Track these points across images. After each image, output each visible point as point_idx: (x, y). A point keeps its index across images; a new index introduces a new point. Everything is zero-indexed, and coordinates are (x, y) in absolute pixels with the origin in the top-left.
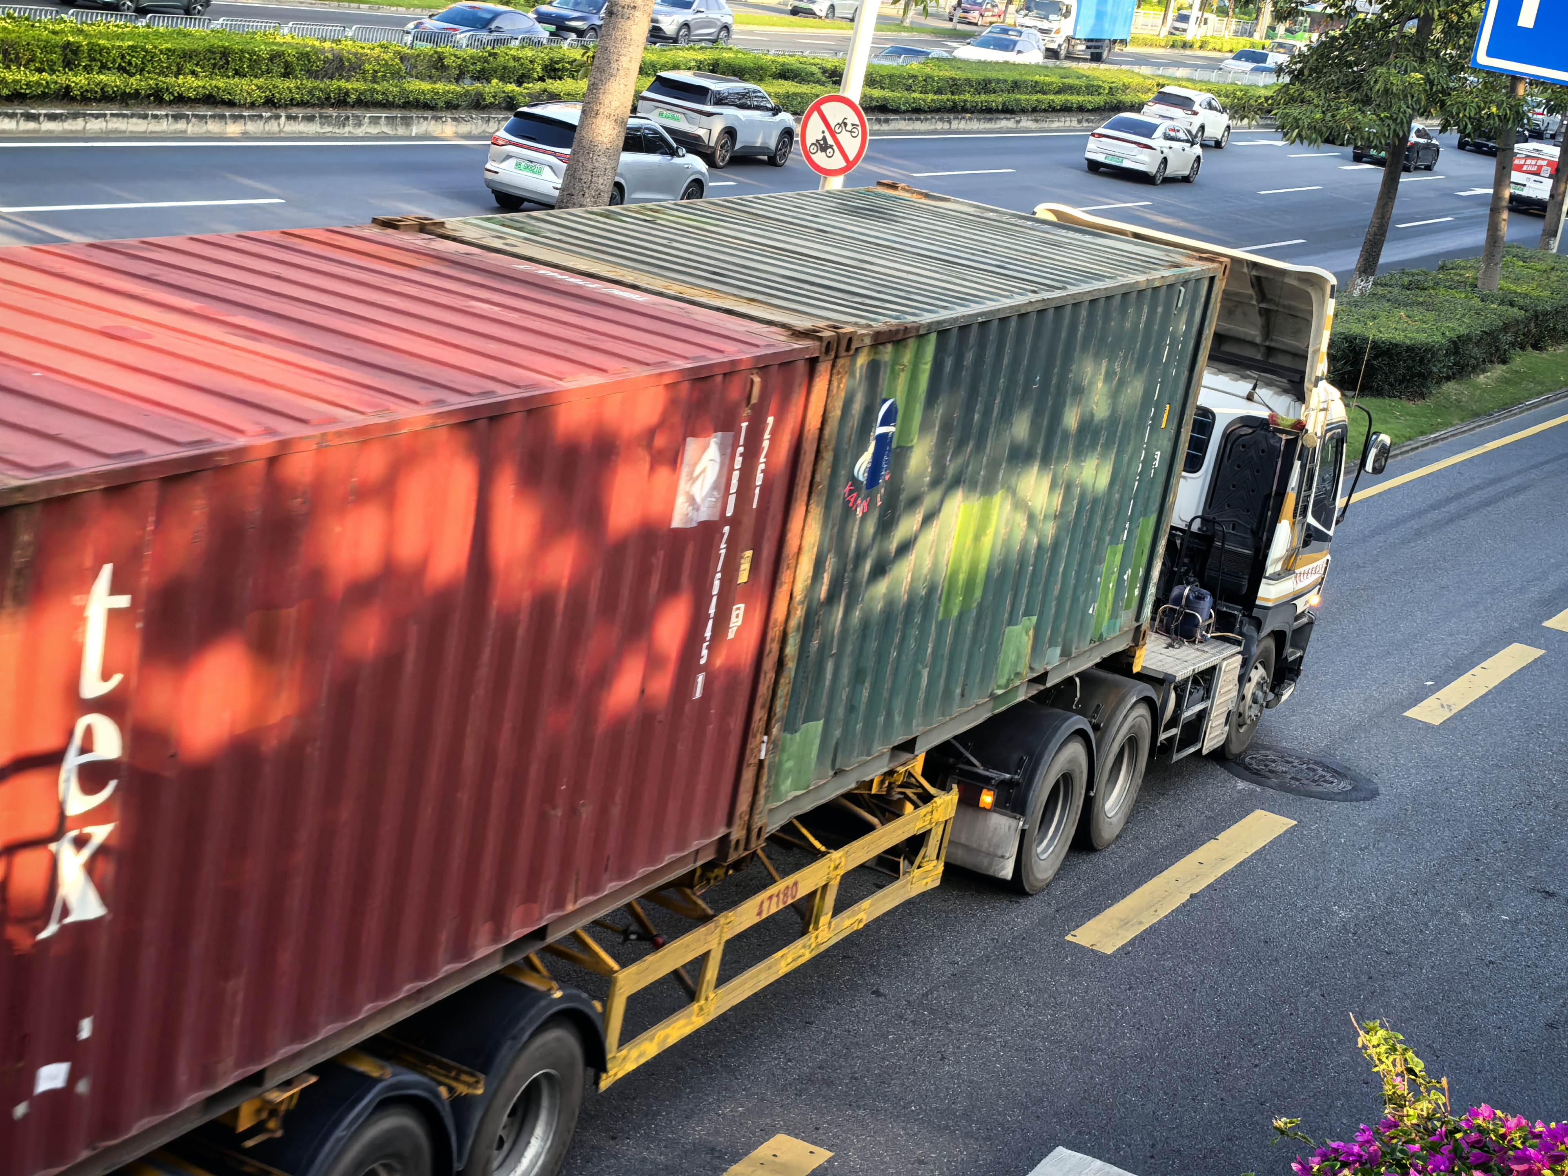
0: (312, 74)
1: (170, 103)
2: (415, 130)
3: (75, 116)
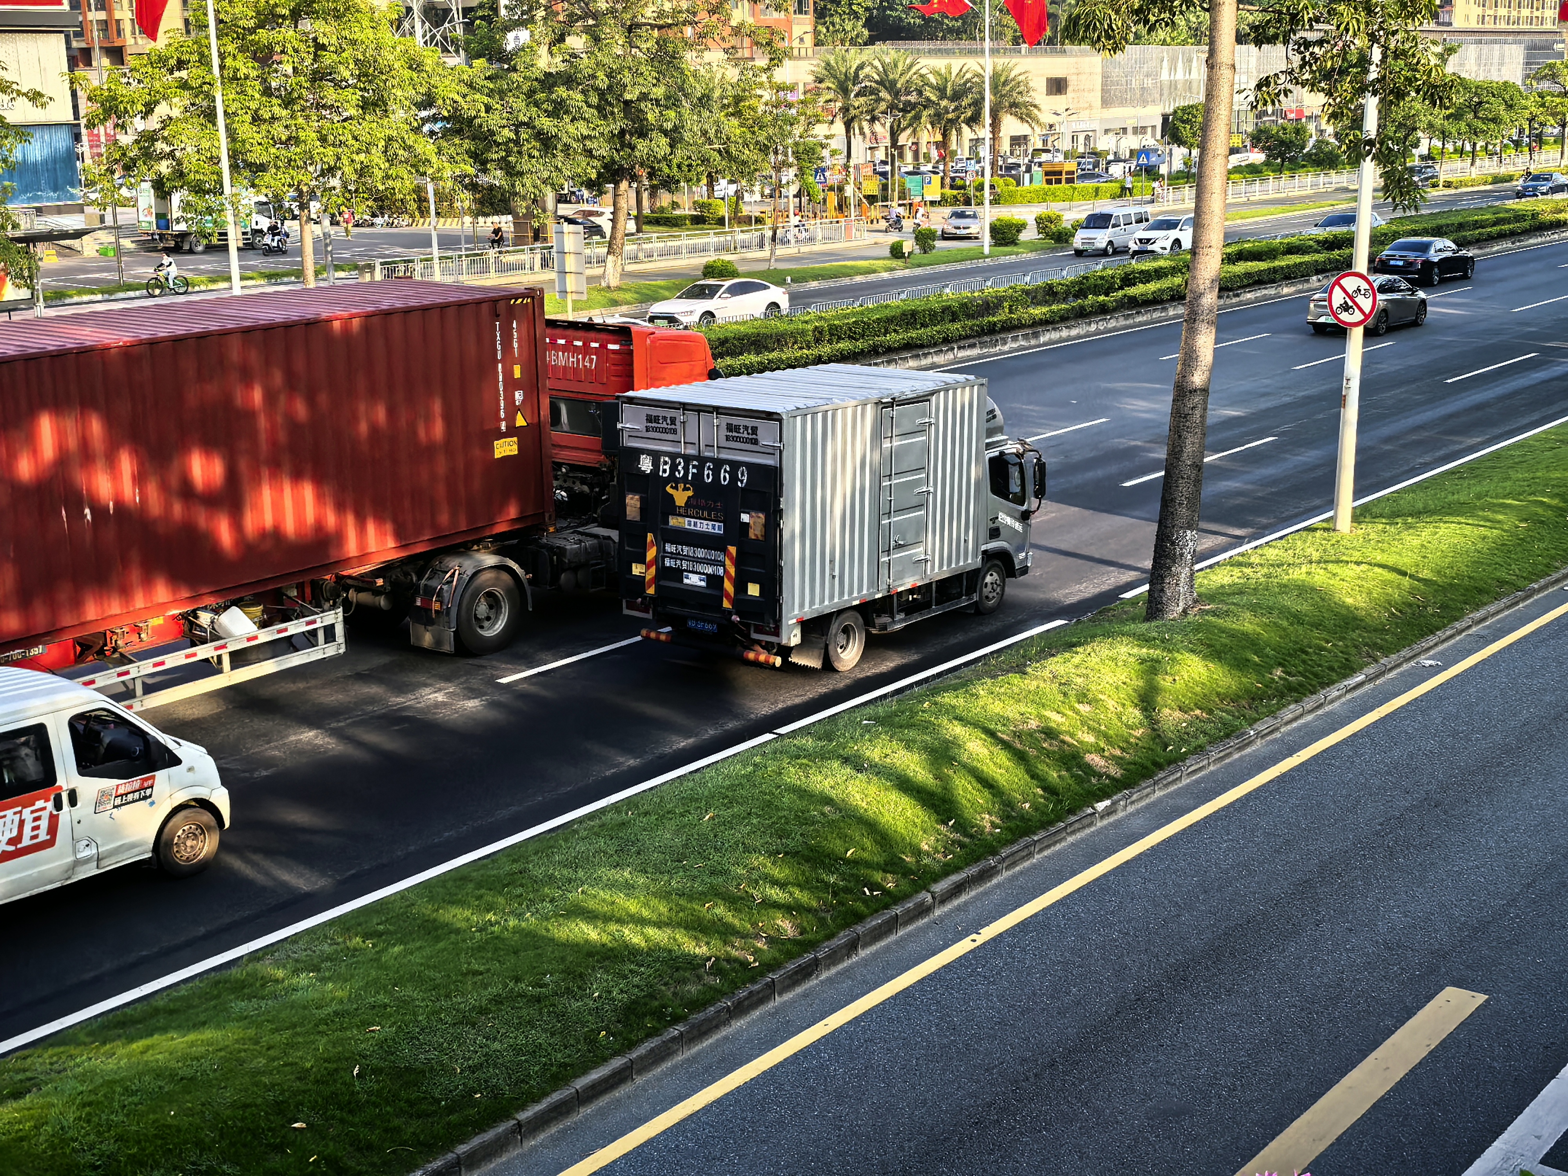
0: (969, 316)
1: (884, 353)
2: (1042, 339)
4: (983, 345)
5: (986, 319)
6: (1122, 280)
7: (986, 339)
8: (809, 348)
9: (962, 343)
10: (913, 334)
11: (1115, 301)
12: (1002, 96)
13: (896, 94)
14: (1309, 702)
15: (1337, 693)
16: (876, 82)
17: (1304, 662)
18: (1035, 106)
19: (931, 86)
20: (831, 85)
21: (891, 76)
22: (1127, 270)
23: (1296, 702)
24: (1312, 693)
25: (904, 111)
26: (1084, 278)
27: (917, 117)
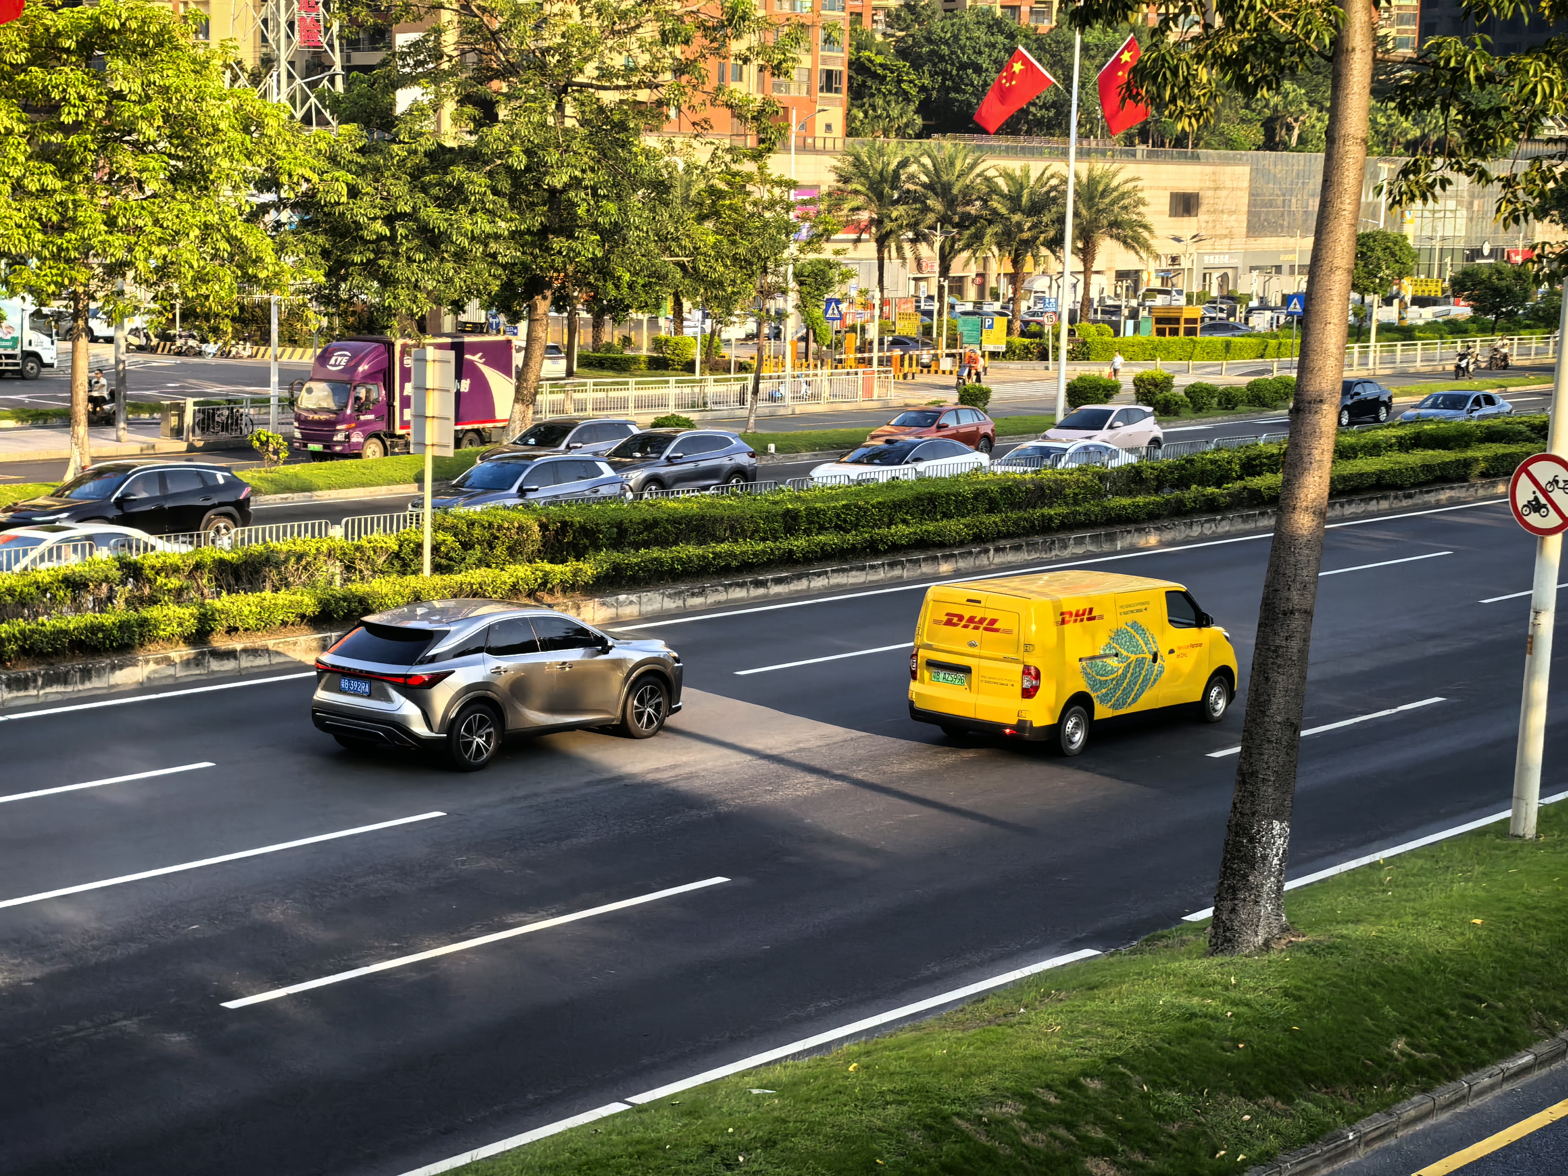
0: (1014, 506)
1: (885, 553)
2: (1120, 544)
3: (799, 577)
4: (1032, 547)
5: (1038, 512)
6: (1243, 466)
7: (1039, 539)
8: (776, 539)
9: (1002, 543)
10: (931, 527)
11: (1229, 494)
12: (1099, 211)
13: (951, 203)
14: (1444, 1093)
15: (1487, 1081)
16: (924, 185)
17: (1441, 1030)
18: (1145, 227)
19: (1002, 195)
20: (859, 187)
21: (945, 178)
22: (1252, 452)
23: (1424, 1091)
24: (1451, 1079)
25: (961, 226)
26: (1187, 461)
27: (978, 237)
